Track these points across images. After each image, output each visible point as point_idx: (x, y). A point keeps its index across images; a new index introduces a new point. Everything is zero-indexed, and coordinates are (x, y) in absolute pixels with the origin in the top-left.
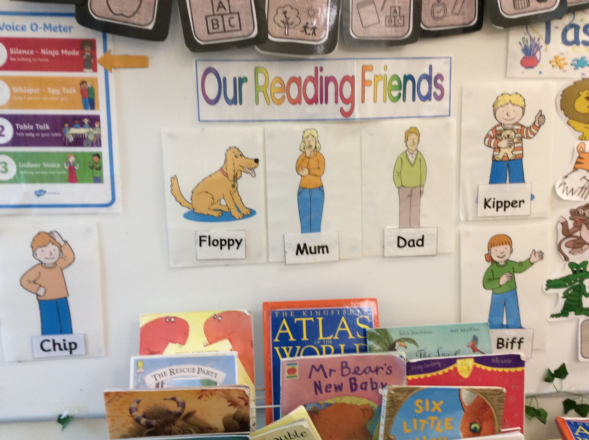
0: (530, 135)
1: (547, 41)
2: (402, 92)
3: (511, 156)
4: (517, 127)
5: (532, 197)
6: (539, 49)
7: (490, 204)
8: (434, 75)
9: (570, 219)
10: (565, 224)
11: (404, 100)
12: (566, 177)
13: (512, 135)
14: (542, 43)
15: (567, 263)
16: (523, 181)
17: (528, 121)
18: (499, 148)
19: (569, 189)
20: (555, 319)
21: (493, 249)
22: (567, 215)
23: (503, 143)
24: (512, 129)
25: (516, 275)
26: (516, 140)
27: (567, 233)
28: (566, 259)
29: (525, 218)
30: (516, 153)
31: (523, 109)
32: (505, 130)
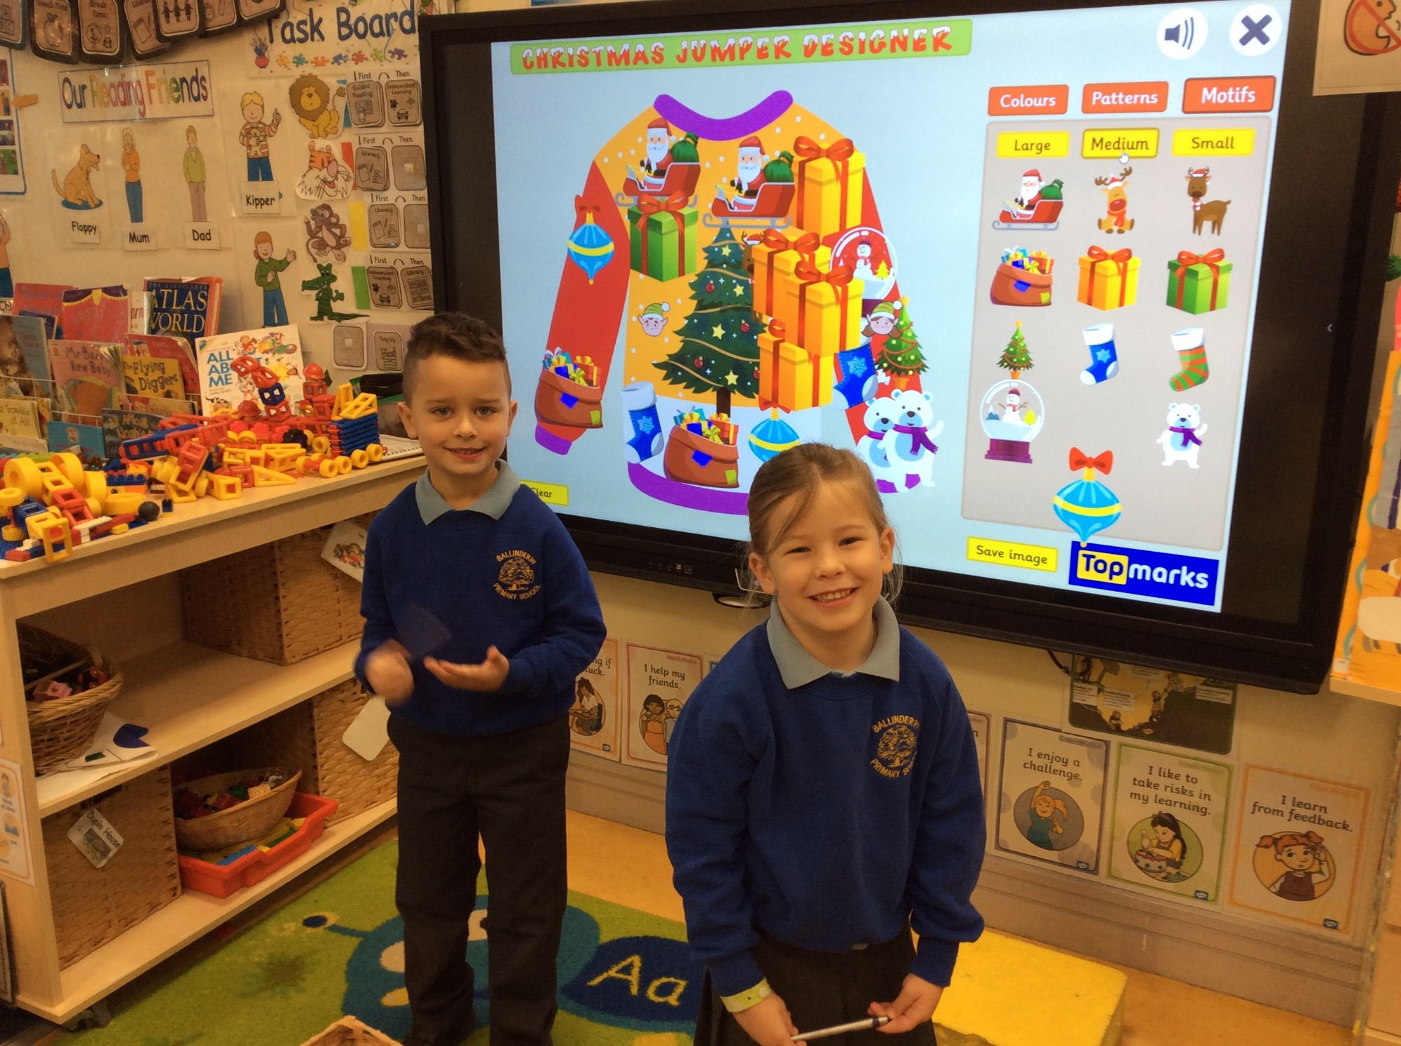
0: (272, 134)
1: (272, 41)
2: (180, 93)
3: (260, 154)
4: (260, 126)
5: (281, 196)
6: (266, 49)
7: (251, 201)
8: (199, 77)
9: (313, 219)
10: (308, 223)
11: (183, 101)
12: (304, 175)
13: (258, 133)
14: (268, 43)
15: (316, 264)
16: (271, 179)
17: (268, 119)
18: (250, 146)
19: (308, 188)
20: (313, 322)
21: (259, 246)
22: (310, 216)
23: (253, 141)
24: (257, 128)
25: (278, 273)
26: (261, 139)
27: (312, 234)
28: (315, 260)
29: (277, 217)
30: (263, 151)
31: (263, 107)
32: (252, 128)
